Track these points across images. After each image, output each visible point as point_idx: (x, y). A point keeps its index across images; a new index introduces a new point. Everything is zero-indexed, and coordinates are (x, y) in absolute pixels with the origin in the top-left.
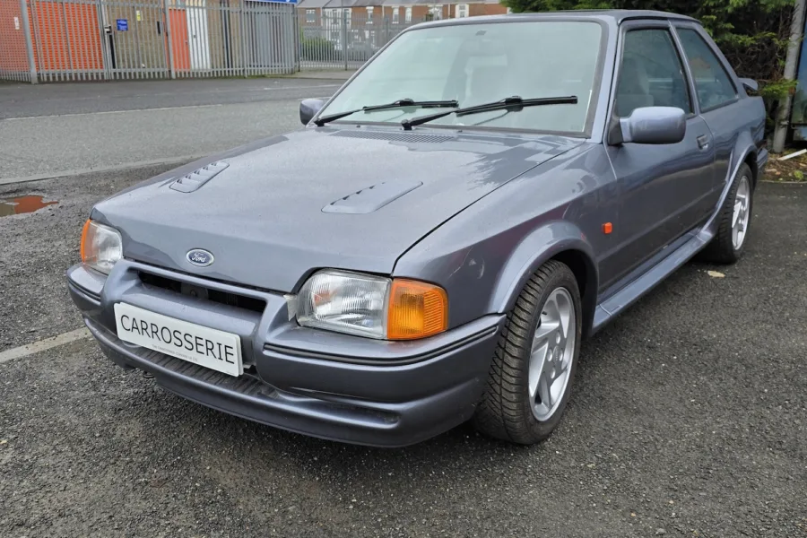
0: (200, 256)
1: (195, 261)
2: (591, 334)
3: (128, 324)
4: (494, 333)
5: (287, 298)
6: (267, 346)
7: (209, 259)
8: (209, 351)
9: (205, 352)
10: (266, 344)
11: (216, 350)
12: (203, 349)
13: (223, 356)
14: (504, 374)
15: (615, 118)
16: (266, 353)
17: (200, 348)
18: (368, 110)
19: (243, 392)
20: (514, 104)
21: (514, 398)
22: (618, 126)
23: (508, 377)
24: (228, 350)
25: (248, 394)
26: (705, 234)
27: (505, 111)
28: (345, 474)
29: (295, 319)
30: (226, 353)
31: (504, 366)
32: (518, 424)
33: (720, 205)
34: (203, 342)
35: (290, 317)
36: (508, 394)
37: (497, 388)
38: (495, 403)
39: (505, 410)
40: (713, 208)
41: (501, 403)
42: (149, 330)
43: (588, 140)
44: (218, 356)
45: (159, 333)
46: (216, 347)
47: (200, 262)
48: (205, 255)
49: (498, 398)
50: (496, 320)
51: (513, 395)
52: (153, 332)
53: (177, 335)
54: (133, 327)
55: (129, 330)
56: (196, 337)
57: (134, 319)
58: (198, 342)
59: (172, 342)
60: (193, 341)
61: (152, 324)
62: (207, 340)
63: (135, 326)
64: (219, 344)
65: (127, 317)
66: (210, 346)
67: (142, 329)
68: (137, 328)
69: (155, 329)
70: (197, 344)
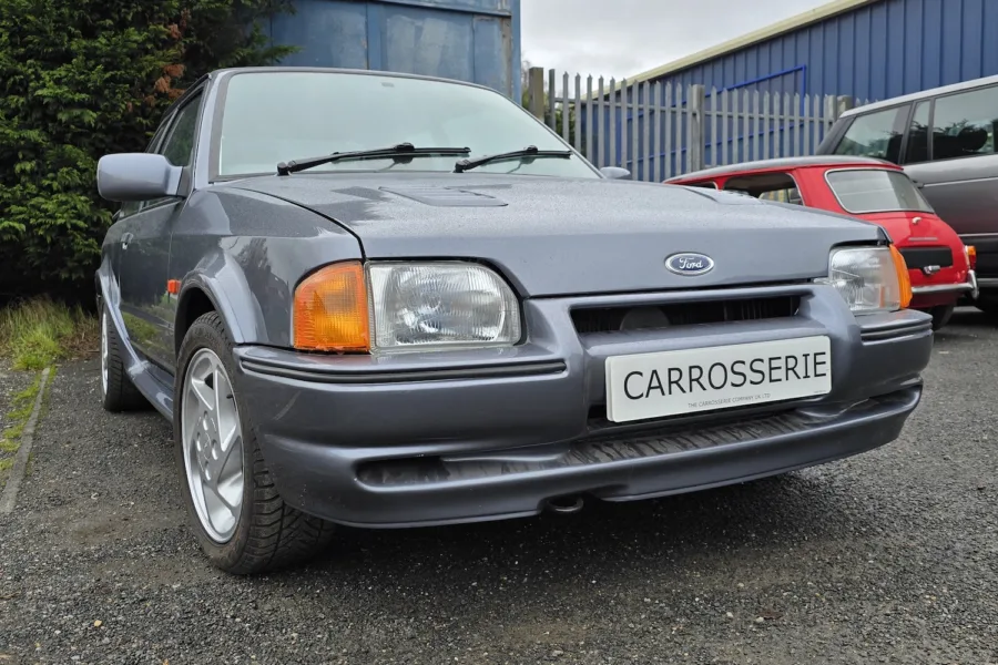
0: (690, 262)
1: (685, 269)
3: (639, 385)
6: (862, 335)
7: (706, 261)
8: (790, 372)
9: (784, 378)
11: (800, 370)
12: (781, 374)
13: (811, 373)
16: (866, 344)
17: (776, 374)
24: (819, 359)
27: (519, 162)
30: (816, 364)
34: (781, 363)
42: (685, 383)
44: (802, 374)
45: (705, 381)
46: (801, 360)
47: (695, 269)
52: (691, 380)
53: (738, 368)
54: (650, 388)
55: (642, 395)
56: (771, 359)
57: (655, 372)
58: (773, 366)
59: (728, 383)
60: (764, 367)
61: (691, 368)
62: (787, 357)
63: (655, 383)
64: (806, 356)
65: (641, 374)
66: (791, 363)
67: (670, 383)
68: (660, 387)
69: (696, 373)
70: (771, 369)
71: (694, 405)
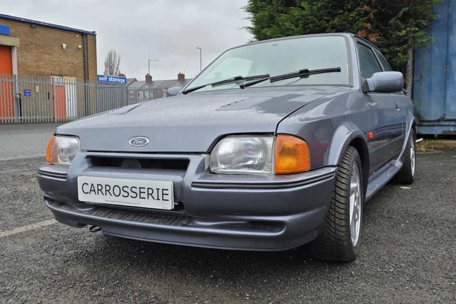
0: (139, 140)
1: (135, 144)
2: (366, 200)
3: (87, 189)
4: (333, 178)
5: (204, 155)
6: (194, 184)
7: (146, 141)
8: (150, 196)
9: (147, 197)
10: (193, 183)
11: (155, 195)
12: (145, 195)
13: (160, 197)
14: (336, 208)
15: (363, 79)
16: (193, 189)
17: (142, 195)
18: (213, 85)
19: (170, 224)
20: (304, 74)
21: (344, 224)
22: (366, 82)
23: (340, 209)
24: (165, 192)
25: (174, 225)
26: (398, 164)
27: (299, 78)
28: (235, 283)
29: (209, 169)
30: (163, 194)
31: (336, 202)
32: (345, 242)
33: (404, 147)
34: (145, 190)
35: (206, 168)
36: (340, 221)
37: (332, 218)
38: (331, 228)
39: (337, 232)
40: (401, 149)
41: (335, 228)
42: (103, 190)
43: (352, 88)
44: (156, 197)
45: (111, 191)
46: (155, 191)
47: (140, 144)
48: (143, 139)
49: (333, 225)
50: (333, 169)
51: (343, 221)
52: (106, 191)
53: (125, 189)
54: (91, 190)
55: (88, 193)
56: (140, 188)
57: (92, 184)
58: (141, 191)
59: (121, 195)
60: (137, 191)
61: (106, 185)
62: (148, 189)
63: (93, 189)
64: (158, 189)
65: (87, 184)
66: (150, 192)
67: (98, 190)
68: (94, 191)
69: (108, 188)
70: (140, 192)
71: (108, 201)
